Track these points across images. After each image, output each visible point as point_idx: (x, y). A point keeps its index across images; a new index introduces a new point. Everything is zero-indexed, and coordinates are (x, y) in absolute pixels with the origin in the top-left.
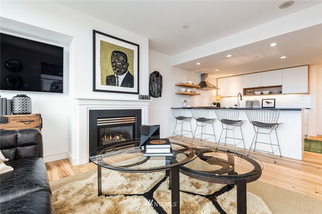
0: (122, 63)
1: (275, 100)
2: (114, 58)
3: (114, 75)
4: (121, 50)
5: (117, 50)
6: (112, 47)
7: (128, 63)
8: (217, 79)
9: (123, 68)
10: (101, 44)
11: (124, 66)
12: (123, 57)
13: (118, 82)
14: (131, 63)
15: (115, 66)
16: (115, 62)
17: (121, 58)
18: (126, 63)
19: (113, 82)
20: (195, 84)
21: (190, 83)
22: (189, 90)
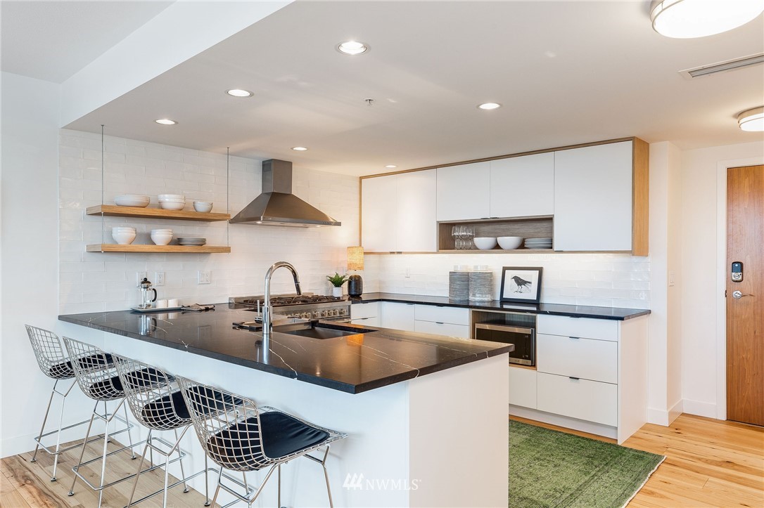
1: (540, 270)
8: (361, 178)
20: (202, 207)
21: (171, 202)
22: (161, 235)
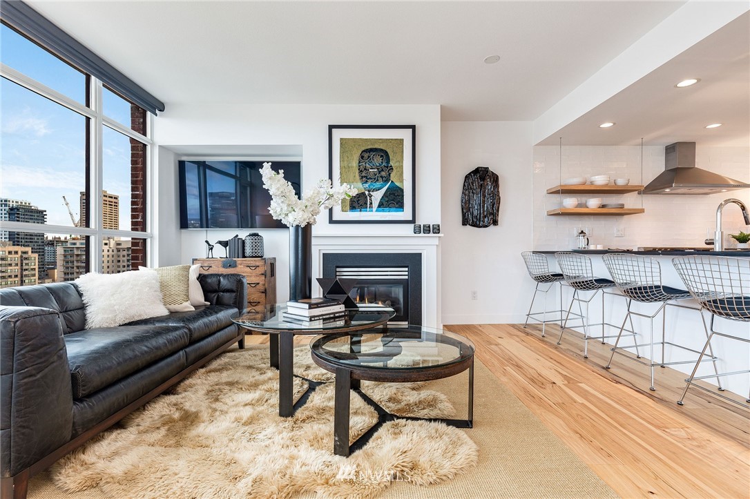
0: (378, 169)
2: (364, 163)
3: (364, 194)
4: (376, 146)
5: (369, 147)
6: (359, 145)
7: (391, 166)
9: (382, 177)
10: (341, 144)
11: (383, 174)
12: (382, 156)
13: (371, 203)
14: (397, 164)
15: (365, 177)
16: (365, 169)
17: (378, 160)
18: (387, 167)
19: (361, 205)
20: (621, 182)
21: (600, 180)
22: (593, 203)
